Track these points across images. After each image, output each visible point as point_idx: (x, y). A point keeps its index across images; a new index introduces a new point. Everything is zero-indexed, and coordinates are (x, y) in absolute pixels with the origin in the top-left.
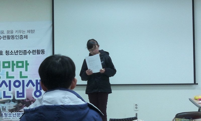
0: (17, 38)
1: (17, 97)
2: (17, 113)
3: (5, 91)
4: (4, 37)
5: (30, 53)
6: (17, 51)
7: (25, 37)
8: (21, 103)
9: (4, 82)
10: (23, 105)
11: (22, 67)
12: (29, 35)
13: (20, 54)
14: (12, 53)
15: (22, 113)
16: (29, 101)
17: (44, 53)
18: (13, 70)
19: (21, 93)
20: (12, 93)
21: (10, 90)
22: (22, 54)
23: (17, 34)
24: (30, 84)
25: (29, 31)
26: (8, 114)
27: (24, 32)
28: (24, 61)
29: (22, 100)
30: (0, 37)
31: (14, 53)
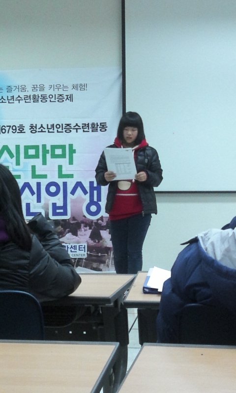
0: (52, 100)
1: (53, 215)
3: (29, 204)
4: (27, 98)
5: (78, 130)
6: (53, 125)
7: (67, 98)
8: (60, 227)
9: (27, 185)
10: (65, 229)
11: (63, 156)
12: (76, 94)
13: (58, 132)
14: (42, 128)
16: (76, 221)
17: (106, 130)
18: (44, 163)
19: (60, 208)
21: (39, 200)
22: (63, 132)
23: (51, 92)
24: (79, 190)
25: (75, 87)
27: (65, 88)
28: (65, 145)
29: (63, 220)
30: (19, 98)
31: (46, 130)
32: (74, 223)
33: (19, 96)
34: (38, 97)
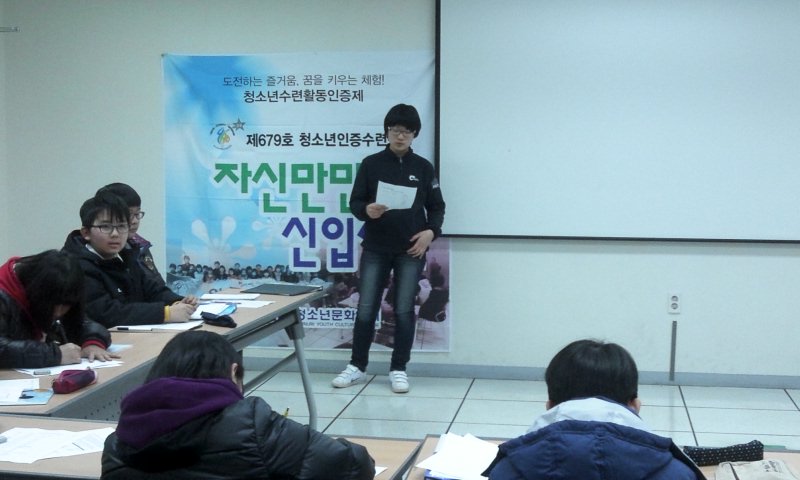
0: (333, 98)
1: (333, 266)
2: (331, 310)
3: (298, 249)
4: (297, 94)
5: (370, 142)
6: (334, 135)
7: (355, 96)
8: (343, 283)
9: (295, 222)
10: (349, 287)
11: (348, 180)
12: (366, 88)
13: (341, 145)
14: (318, 139)
15: (347, 309)
18: (321, 190)
19: (342, 256)
20: (318, 255)
21: (312, 244)
22: (348, 145)
23: (332, 86)
25: (367, 80)
26: (307, 312)
27: (352, 79)
28: (351, 165)
29: (347, 274)
30: (285, 95)
31: (324, 142)
33: (285, 92)
34: (313, 93)
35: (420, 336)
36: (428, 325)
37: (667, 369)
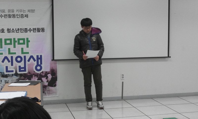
0: (18, 17)
1: (19, 71)
3: (7, 66)
4: (5, 16)
5: (31, 31)
6: (19, 29)
7: (25, 16)
8: (23, 77)
9: (6, 58)
11: (24, 43)
12: (29, 14)
13: (21, 32)
14: (13, 30)
16: (30, 74)
17: (44, 31)
18: (15, 47)
19: (22, 68)
20: (14, 68)
21: (12, 65)
22: (23, 32)
23: (17, 13)
24: (32, 59)
25: (29, 11)
27: (24, 11)
28: (25, 39)
29: (24, 74)
30: (1, 16)
31: (15, 31)
32: (29, 75)
33: (1, 15)
34: (11, 15)
35: (48, 92)
36: (51, 88)
37: (121, 96)
